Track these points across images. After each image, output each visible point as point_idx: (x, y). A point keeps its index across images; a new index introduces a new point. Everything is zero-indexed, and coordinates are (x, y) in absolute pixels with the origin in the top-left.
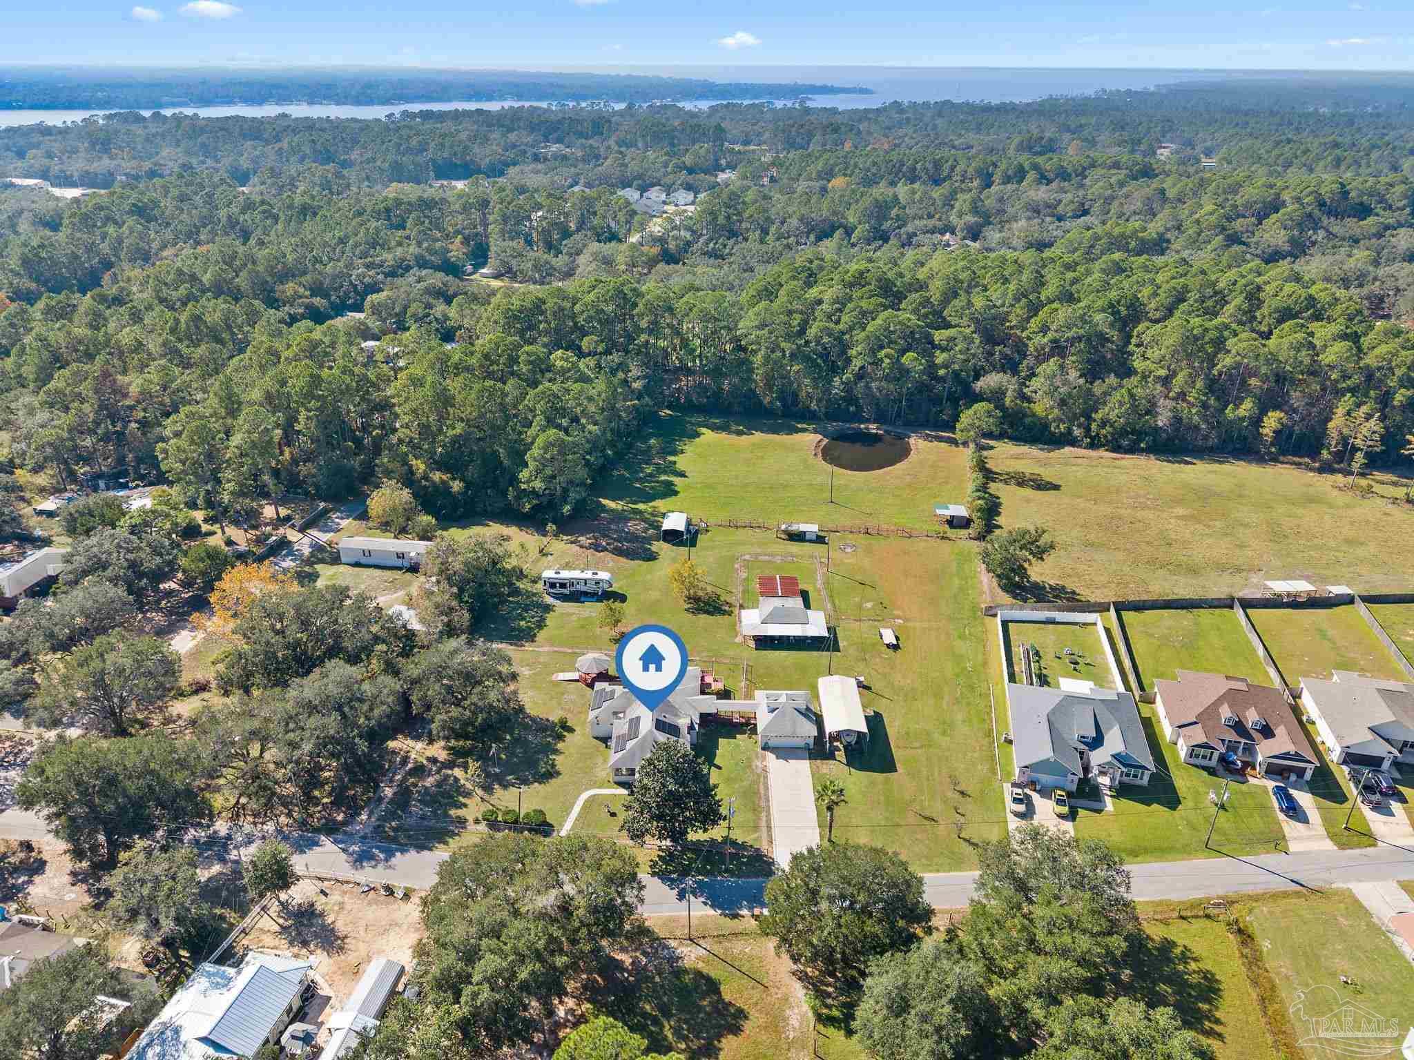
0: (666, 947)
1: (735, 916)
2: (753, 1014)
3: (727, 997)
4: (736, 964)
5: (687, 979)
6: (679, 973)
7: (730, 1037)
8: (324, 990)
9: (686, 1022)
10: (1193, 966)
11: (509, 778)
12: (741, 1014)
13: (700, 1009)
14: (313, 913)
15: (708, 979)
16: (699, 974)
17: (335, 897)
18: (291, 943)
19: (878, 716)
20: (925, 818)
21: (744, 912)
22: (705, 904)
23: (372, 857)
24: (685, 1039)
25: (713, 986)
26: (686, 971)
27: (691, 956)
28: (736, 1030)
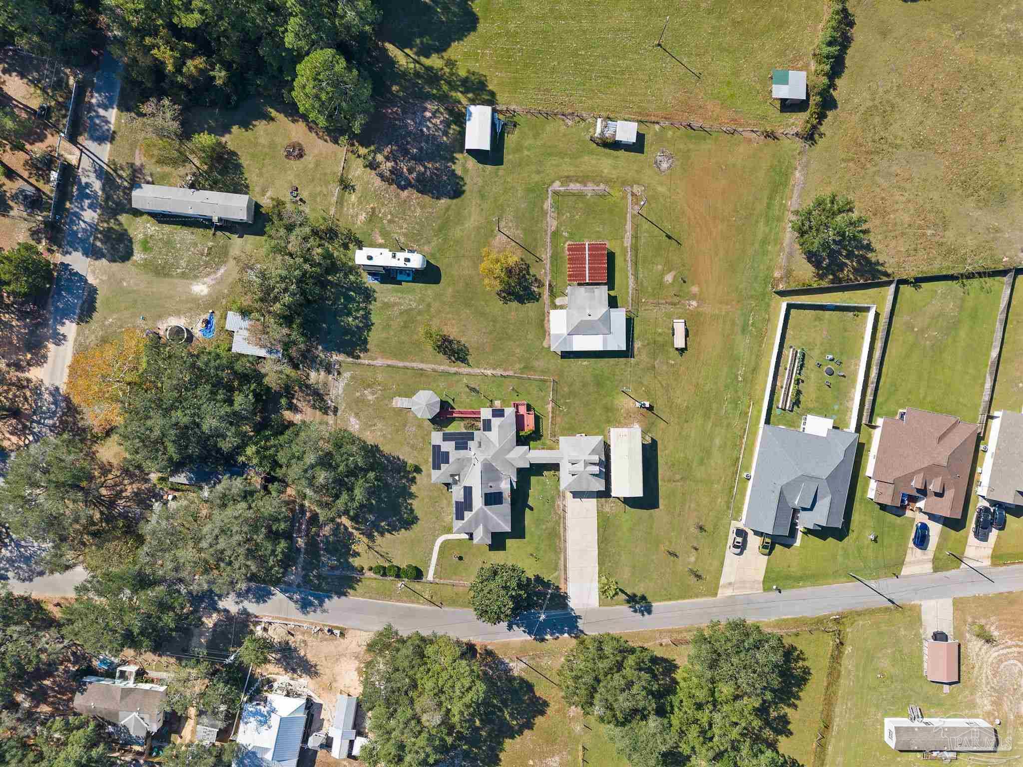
0: (503, 663)
1: (543, 640)
2: (552, 704)
3: (538, 694)
4: (543, 673)
5: (516, 684)
6: (511, 679)
7: (540, 717)
8: (317, 700)
9: (516, 709)
10: (800, 664)
11: (383, 524)
12: (546, 704)
13: (523, 702)
14: (290, 649)
15: (527, 682)
16: (522, 680)
17: (299, 637)
18: (286, 670)
19: (654, 442)
20: (670, 554)
21: (548, 637)
22: (524, 632)
23: (311, 604)
24: (516, 719)
25: (530, 687)
26: (515, 678)
27: (517, 669)
28: (542, 713)
